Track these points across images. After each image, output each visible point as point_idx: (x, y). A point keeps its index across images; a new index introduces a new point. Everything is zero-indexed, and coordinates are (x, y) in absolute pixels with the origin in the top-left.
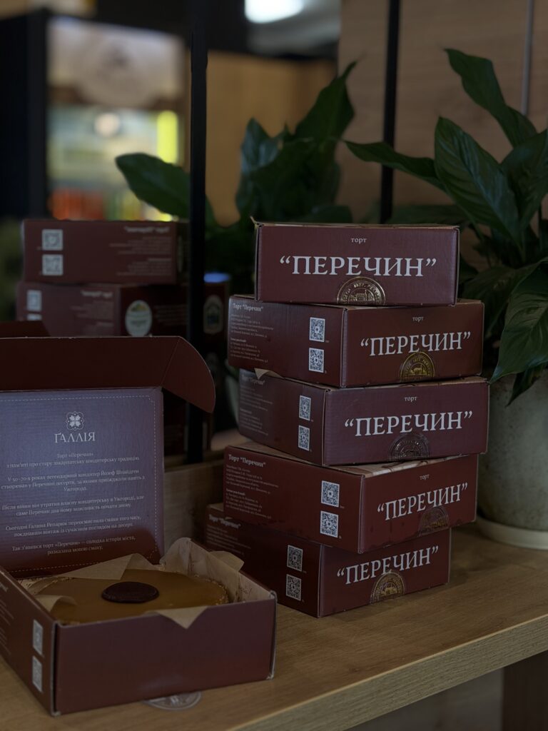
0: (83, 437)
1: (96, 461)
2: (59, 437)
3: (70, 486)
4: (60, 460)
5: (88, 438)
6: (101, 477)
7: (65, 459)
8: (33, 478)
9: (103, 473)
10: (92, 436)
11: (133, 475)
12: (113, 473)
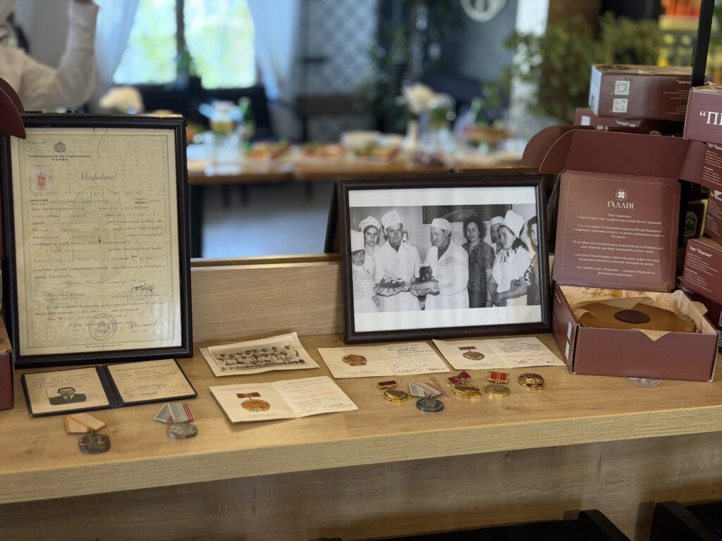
0: (626, 205)
1: (633, 221)
2: (611, 203)
3: (615, 234)
4: (610, 218)
5: (629, 206)
6: (635, 232)
7: (613, 218)
8: (593, 227)
9: (637, 230)
10: (632, 206)
11: (657, 233)
12: (643, 230)
